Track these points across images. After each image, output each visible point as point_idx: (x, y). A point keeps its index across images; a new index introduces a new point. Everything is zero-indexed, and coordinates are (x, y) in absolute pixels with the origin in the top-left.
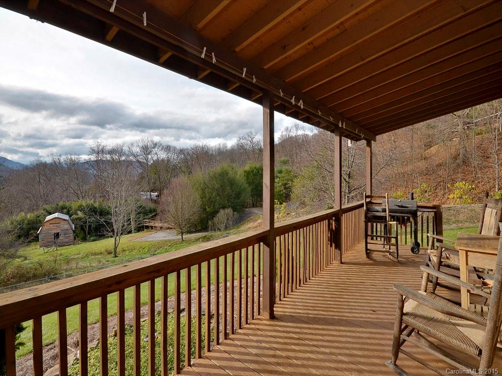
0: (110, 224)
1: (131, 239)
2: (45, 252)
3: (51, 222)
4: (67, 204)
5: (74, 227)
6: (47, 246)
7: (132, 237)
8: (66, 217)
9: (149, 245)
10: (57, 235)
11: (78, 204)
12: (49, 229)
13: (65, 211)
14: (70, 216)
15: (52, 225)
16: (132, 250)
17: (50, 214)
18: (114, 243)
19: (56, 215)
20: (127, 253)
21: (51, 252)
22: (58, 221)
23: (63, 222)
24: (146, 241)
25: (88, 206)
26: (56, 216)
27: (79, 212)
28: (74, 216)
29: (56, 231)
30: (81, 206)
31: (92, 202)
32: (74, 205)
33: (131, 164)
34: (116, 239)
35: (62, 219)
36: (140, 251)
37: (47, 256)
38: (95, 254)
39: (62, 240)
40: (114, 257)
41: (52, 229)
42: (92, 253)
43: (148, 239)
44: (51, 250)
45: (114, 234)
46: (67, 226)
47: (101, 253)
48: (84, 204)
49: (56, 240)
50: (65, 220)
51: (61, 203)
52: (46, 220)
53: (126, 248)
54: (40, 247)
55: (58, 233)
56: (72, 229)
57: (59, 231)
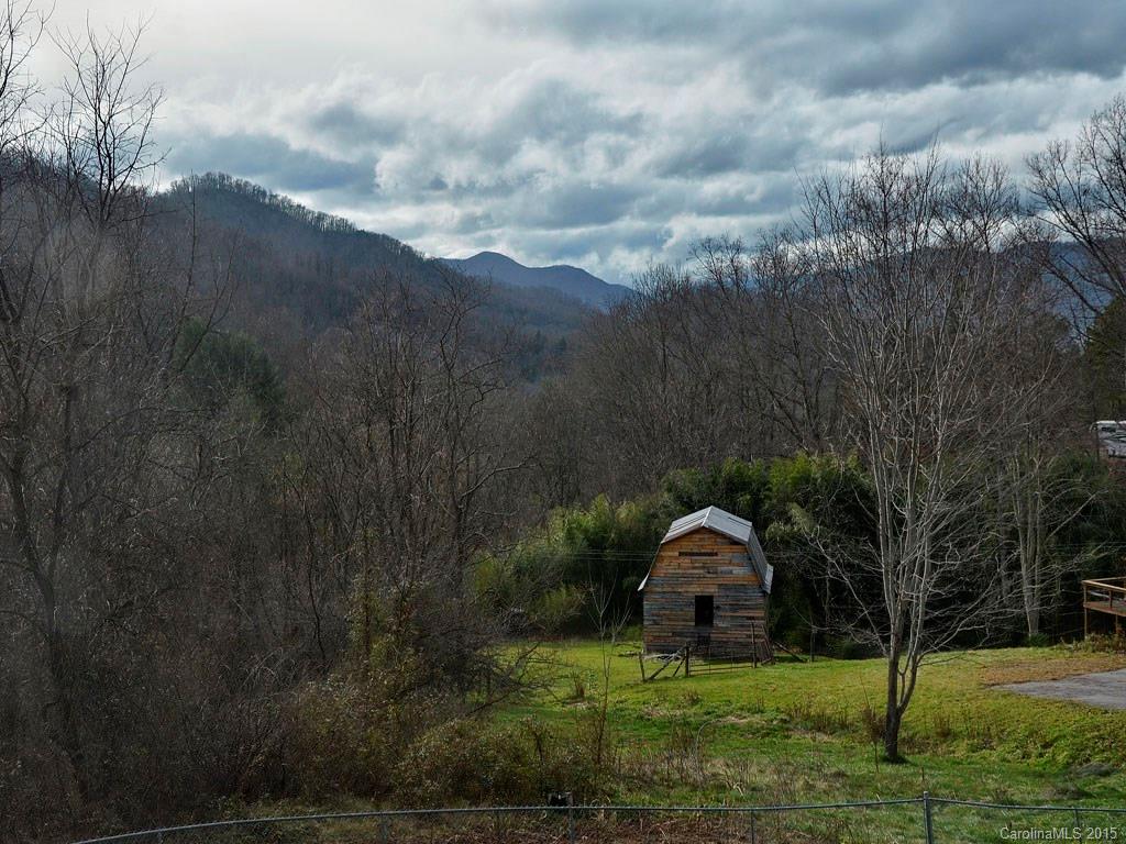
0: (872, 587)
1: (998, 675)
2: (648, 674)
3: (687, 546)
4: (754, 466)
5: (769, 578)
6: (665, 650)
7: (1011, 664)
8: (741, 529)
9: (1081, 731)
10: (704, 608)
11: (793, 469)
12: (677, 576)
13: (744, 499)
14: (759, 526)
15: (686, 561)
16: (984, 740)
17: (691, 508)
18: (885, 686)
19: (704, 517)
20: (961, 749)
21: (666, 678)
22: (708, 544)
23: (726, 553)
24: (1074, 705)
25: (831, 480)
26: (704, 522)
27: (795, 511)
28: (776, 528)
29: (696, 589)
30: (806, 478)
31: (851, 460)
32: (781, 475)
33: (1047, 262)
34: (894, 665)
35: (723, 535)
36: (1026, 756)
37: (647, 695)
38: (821, 724)
39: (724, 631)
40: (885, 760)
41: (690, 579)
42: (808, 717)
43: (1090, 693)
44: (668, 672)
45: (886, 640)
46: (740, 572)
47: (844, 726)
48: (816, 473)
49: (704, 631)
50: (734, 542)
51: (729, 465)
52: (670, 535)
53: (958, 726)
54: (649, 651)
55: (710, 598)
56: (761, 585)
57: (712, 590)
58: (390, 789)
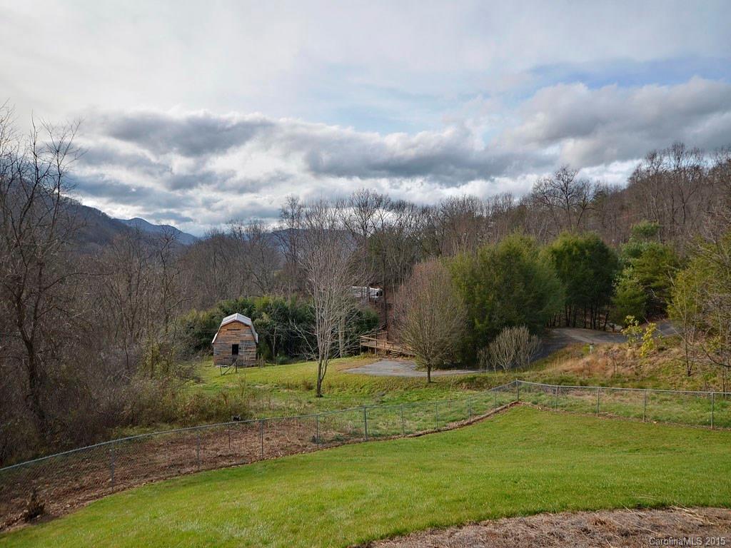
0: (313, 340)
1: (341, 367)
2: (222, 373)
3: (229, 327)
4: (249, 299)
5: (257, 337)
6: (223, 364)
7: (341, 363)
8: (248, 321)
9: (370, 383)
10: (235, 349)
11: (263, 300)
12: (226, 338)
13: (246, 310)
14: (253, 320)
15: (229, 332)
16: (343, 388)
17: (228, 314)
18: (317, 370)
19: (235, 317)
20: (336, 392)
21: (229, 374)
22: (237, 326)
23: (244, 329)
24: (366, 375)
25: (276, 305)
26: (236, 319)
27: (264, 315)
28: (258, 320)
29: (233, 342)
30: (266, 304)
31: (282, 298)
32: (258, 303)
34: (320, 365)
35: (242, 323)
37: (224, 380)
38: (288, 387)
39: (242, 356)
40: (317, 397)
41: (231, 339)
42: (284, 385)
43: (369, 371)
44: (230, 372)
45: (318, 357)
46: (248, 336)
47: (297, 387)
48: (271, 302)
49: (235, 356)
50: (246, 325)
51: (241, 299)
52: (223, 323)
53: (334, 384)
54: (215, 364)
55: (238, 345)
56: (255, 340)
57: (238, 342)
58: (176, 419)
